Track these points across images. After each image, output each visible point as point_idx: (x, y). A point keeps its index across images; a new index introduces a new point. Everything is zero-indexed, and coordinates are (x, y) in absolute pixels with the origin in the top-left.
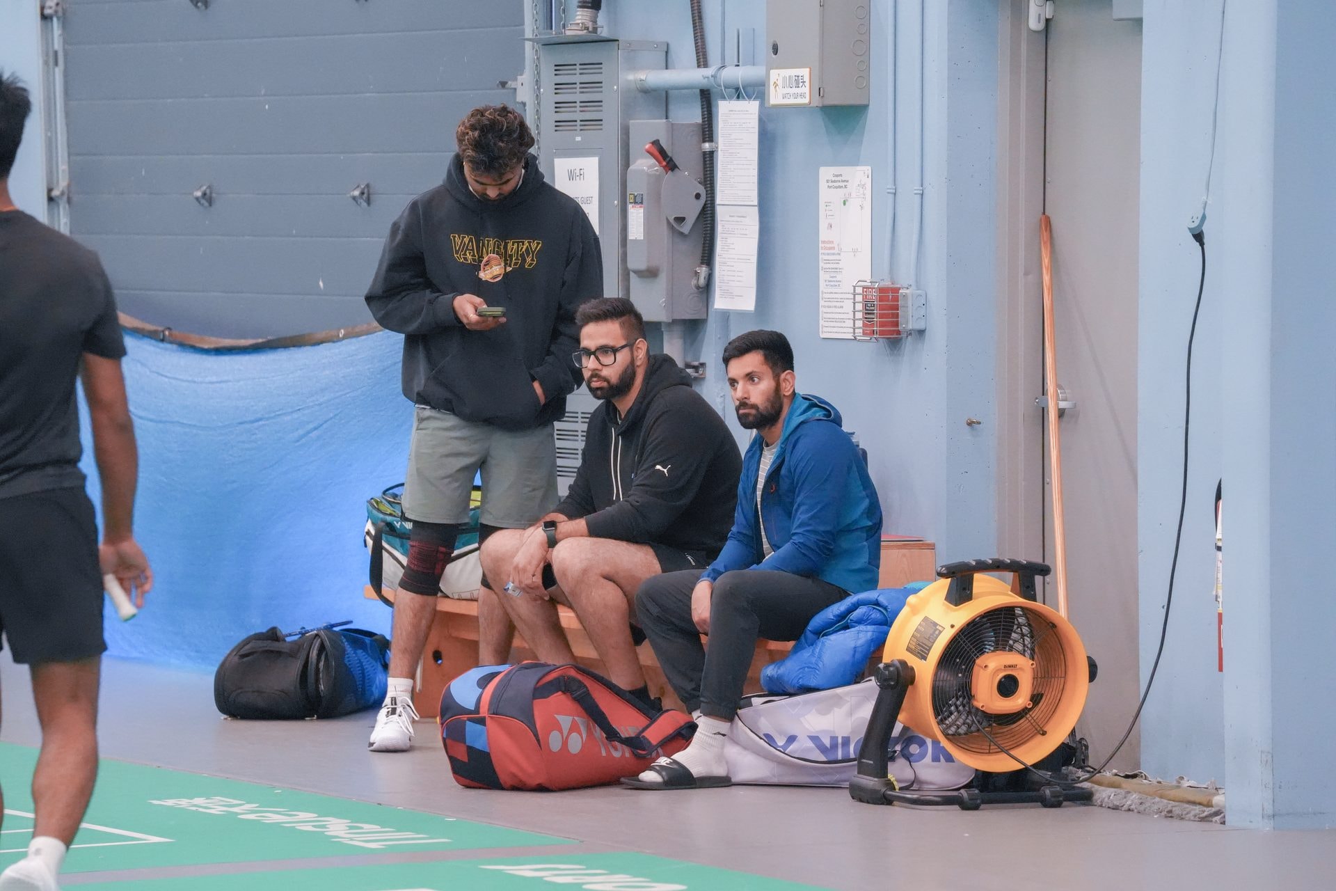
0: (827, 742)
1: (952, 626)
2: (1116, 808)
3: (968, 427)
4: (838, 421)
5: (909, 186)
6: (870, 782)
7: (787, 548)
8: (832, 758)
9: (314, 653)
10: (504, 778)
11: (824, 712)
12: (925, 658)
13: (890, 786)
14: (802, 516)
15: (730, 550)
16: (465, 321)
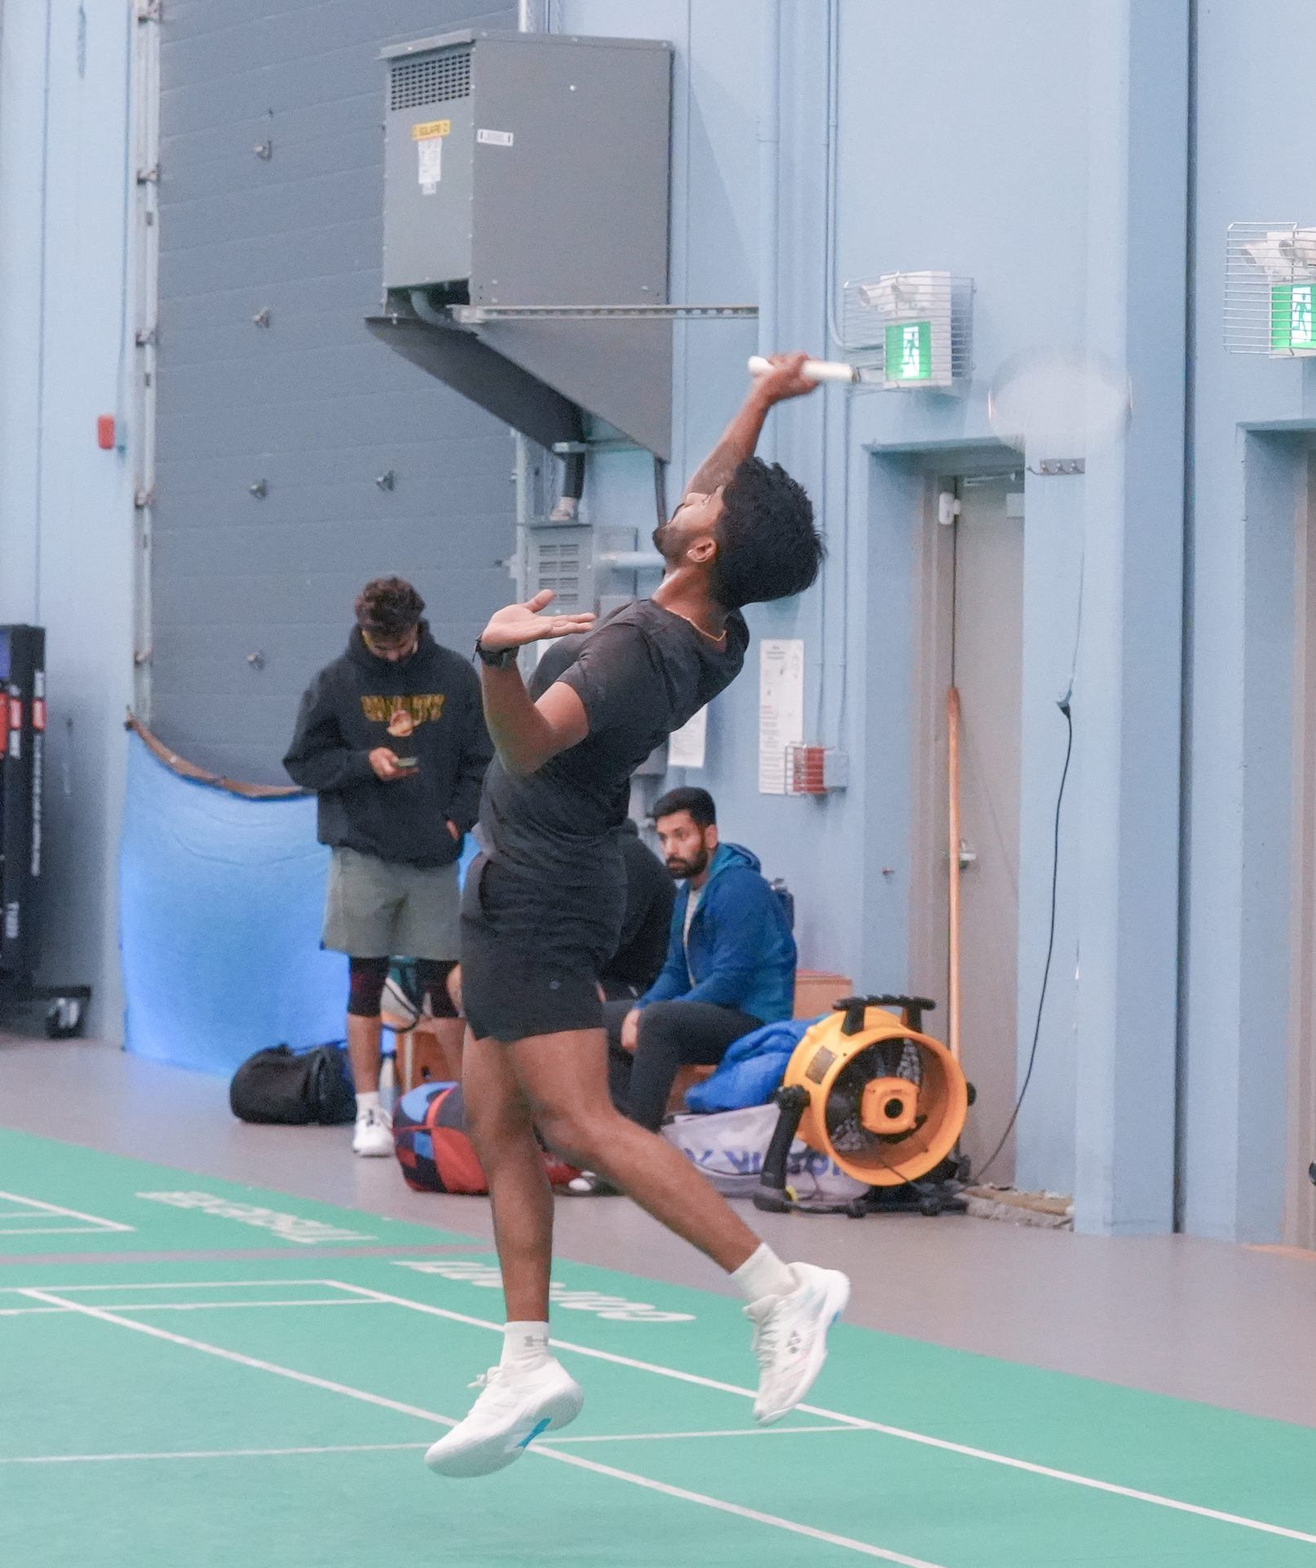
0: (740, 1157)
1: (845, 1055)
2: (987, 1217)
3: (881, 877)
4: (756, 867)
5: (834, 658)
6: (771, 1193)
7: (708, 983)
8: (744, 1170)
9: (315, 1066)
10: (448, 1184)
11: (737, 1130)
12: (819, 1082)
13: (788, 1197)
14: (723, 953)
15: (663, 982)
16: (380, 773)
